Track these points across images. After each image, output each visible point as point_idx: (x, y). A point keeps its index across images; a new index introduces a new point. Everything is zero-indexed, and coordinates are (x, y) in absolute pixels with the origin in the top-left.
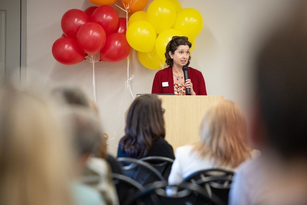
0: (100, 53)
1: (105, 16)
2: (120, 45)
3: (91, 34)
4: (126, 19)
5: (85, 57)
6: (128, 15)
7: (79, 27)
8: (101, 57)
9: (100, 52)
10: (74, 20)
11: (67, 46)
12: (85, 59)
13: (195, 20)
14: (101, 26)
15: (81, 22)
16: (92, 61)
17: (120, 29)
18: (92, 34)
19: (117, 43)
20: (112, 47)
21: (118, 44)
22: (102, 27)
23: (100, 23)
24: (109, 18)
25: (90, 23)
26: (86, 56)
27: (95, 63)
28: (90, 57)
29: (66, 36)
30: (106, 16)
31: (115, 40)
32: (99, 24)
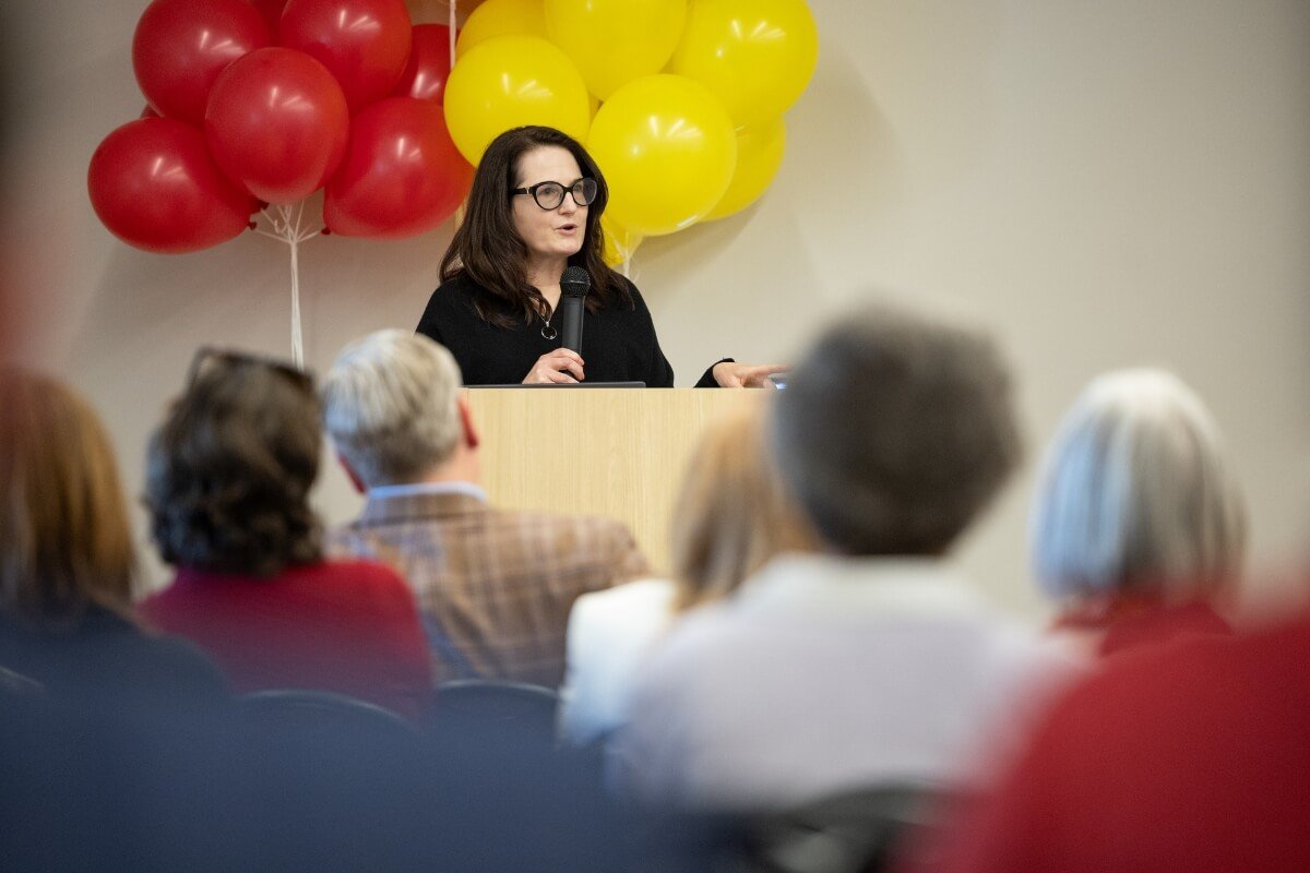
0: (322, 191)
1: (343, 15)
2: (419, 156)
3: (271, 103)
4: (446, 29)
5: (253, 218)
6: (456, 12)
7: (217, 70)
8: (326, 217)
9: (322, 189)
10: (197, 36)
11: (158, 162)
12: (253, 226)
13: (776, 33)
14: (322, 68)
15: (229, 48)
16: (286, 232)
17: (420, 80)
18: (279, 101)
19: (401, 144)
20: (380, 167)
21: (408, 148)
22: (327, 73)
23: (319, 52)
24: (366, 24)
25: (272, 49)
26: (259, 210)
27: (300, 245)
28: (277, 216)
29: (157, 116)
30: (351, 18)
31: (395, 132)
32: (316, 57)
